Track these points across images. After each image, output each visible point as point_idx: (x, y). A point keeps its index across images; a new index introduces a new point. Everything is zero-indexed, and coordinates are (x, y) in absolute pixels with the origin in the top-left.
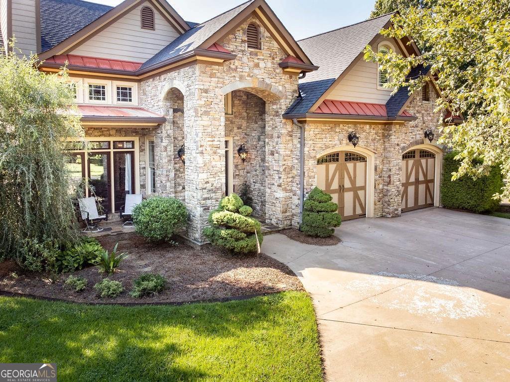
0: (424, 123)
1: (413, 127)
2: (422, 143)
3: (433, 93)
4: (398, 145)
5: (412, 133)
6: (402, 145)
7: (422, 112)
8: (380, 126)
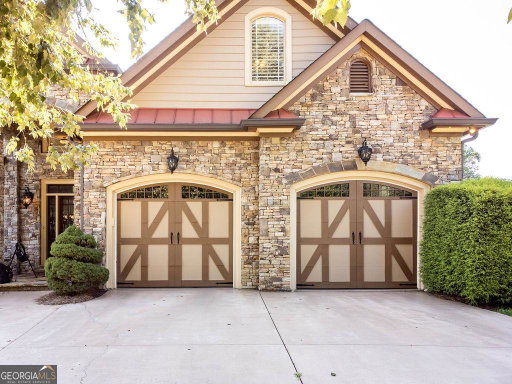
0: (356, 131)
1: (321, 139)
2: (354, 167)
3: (386, 78)
4: (277, 170)
5: (317, 150)
6: (288, 171)
7: (351, 112)
8: (247, 143)
